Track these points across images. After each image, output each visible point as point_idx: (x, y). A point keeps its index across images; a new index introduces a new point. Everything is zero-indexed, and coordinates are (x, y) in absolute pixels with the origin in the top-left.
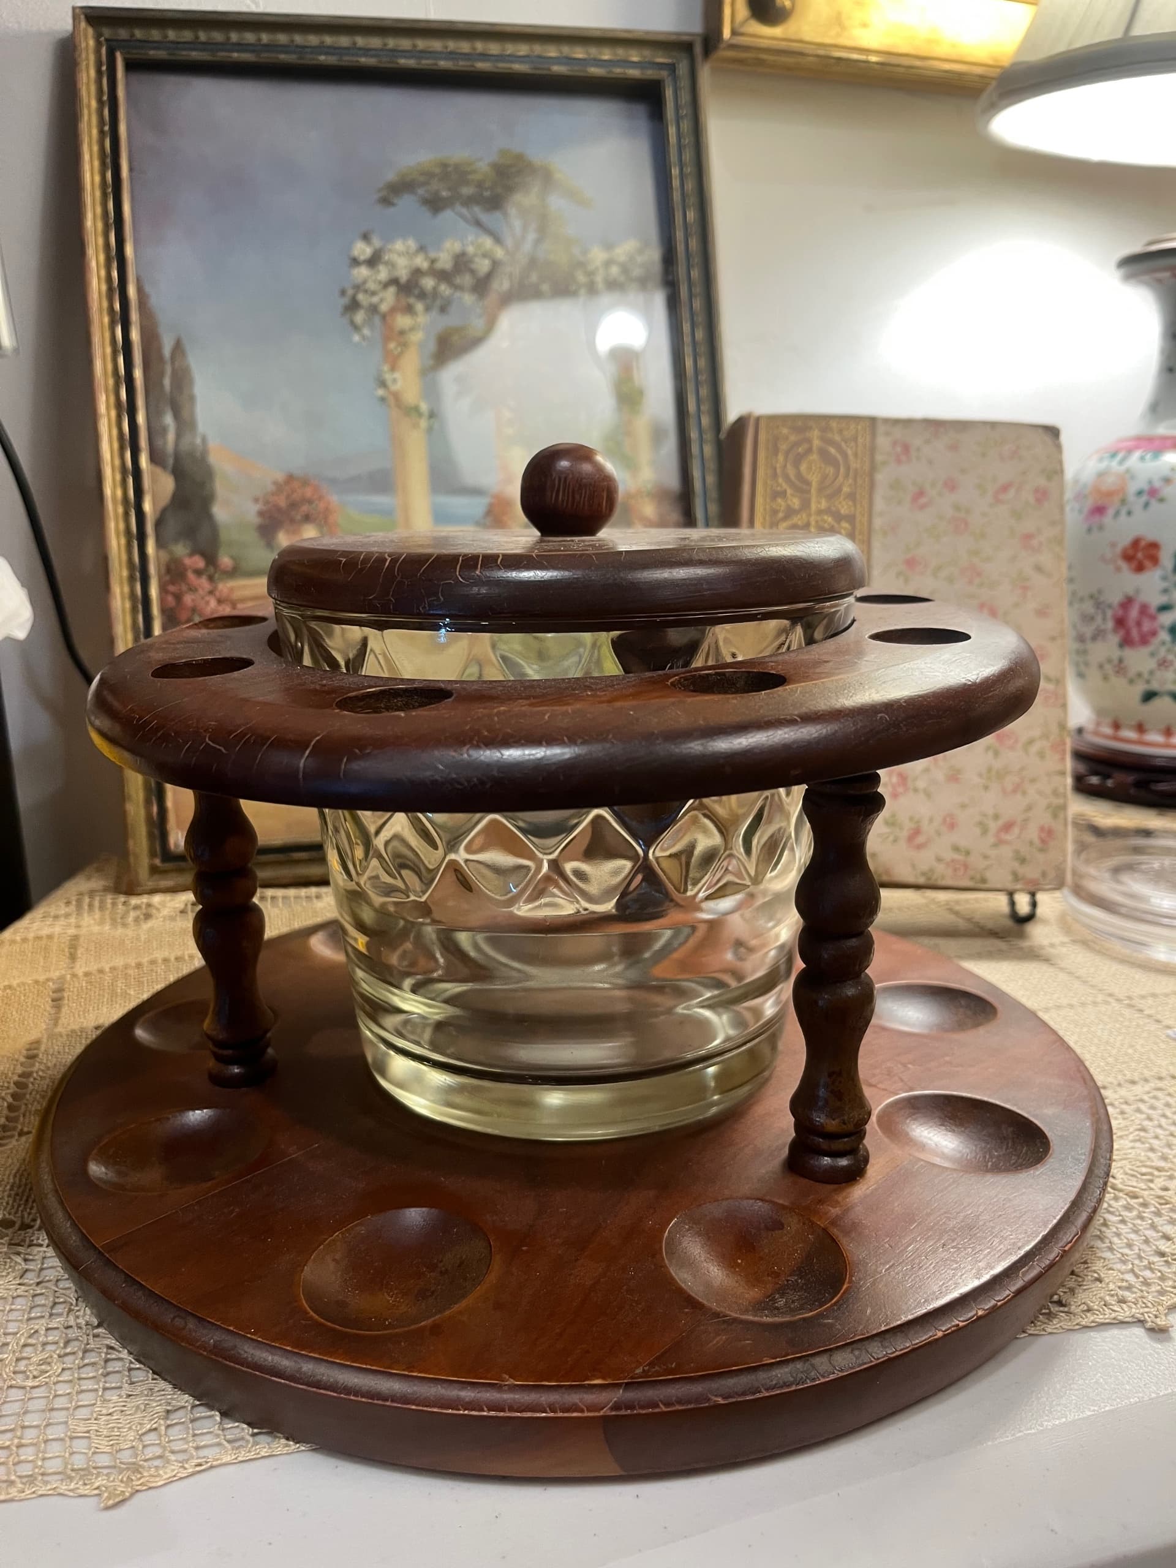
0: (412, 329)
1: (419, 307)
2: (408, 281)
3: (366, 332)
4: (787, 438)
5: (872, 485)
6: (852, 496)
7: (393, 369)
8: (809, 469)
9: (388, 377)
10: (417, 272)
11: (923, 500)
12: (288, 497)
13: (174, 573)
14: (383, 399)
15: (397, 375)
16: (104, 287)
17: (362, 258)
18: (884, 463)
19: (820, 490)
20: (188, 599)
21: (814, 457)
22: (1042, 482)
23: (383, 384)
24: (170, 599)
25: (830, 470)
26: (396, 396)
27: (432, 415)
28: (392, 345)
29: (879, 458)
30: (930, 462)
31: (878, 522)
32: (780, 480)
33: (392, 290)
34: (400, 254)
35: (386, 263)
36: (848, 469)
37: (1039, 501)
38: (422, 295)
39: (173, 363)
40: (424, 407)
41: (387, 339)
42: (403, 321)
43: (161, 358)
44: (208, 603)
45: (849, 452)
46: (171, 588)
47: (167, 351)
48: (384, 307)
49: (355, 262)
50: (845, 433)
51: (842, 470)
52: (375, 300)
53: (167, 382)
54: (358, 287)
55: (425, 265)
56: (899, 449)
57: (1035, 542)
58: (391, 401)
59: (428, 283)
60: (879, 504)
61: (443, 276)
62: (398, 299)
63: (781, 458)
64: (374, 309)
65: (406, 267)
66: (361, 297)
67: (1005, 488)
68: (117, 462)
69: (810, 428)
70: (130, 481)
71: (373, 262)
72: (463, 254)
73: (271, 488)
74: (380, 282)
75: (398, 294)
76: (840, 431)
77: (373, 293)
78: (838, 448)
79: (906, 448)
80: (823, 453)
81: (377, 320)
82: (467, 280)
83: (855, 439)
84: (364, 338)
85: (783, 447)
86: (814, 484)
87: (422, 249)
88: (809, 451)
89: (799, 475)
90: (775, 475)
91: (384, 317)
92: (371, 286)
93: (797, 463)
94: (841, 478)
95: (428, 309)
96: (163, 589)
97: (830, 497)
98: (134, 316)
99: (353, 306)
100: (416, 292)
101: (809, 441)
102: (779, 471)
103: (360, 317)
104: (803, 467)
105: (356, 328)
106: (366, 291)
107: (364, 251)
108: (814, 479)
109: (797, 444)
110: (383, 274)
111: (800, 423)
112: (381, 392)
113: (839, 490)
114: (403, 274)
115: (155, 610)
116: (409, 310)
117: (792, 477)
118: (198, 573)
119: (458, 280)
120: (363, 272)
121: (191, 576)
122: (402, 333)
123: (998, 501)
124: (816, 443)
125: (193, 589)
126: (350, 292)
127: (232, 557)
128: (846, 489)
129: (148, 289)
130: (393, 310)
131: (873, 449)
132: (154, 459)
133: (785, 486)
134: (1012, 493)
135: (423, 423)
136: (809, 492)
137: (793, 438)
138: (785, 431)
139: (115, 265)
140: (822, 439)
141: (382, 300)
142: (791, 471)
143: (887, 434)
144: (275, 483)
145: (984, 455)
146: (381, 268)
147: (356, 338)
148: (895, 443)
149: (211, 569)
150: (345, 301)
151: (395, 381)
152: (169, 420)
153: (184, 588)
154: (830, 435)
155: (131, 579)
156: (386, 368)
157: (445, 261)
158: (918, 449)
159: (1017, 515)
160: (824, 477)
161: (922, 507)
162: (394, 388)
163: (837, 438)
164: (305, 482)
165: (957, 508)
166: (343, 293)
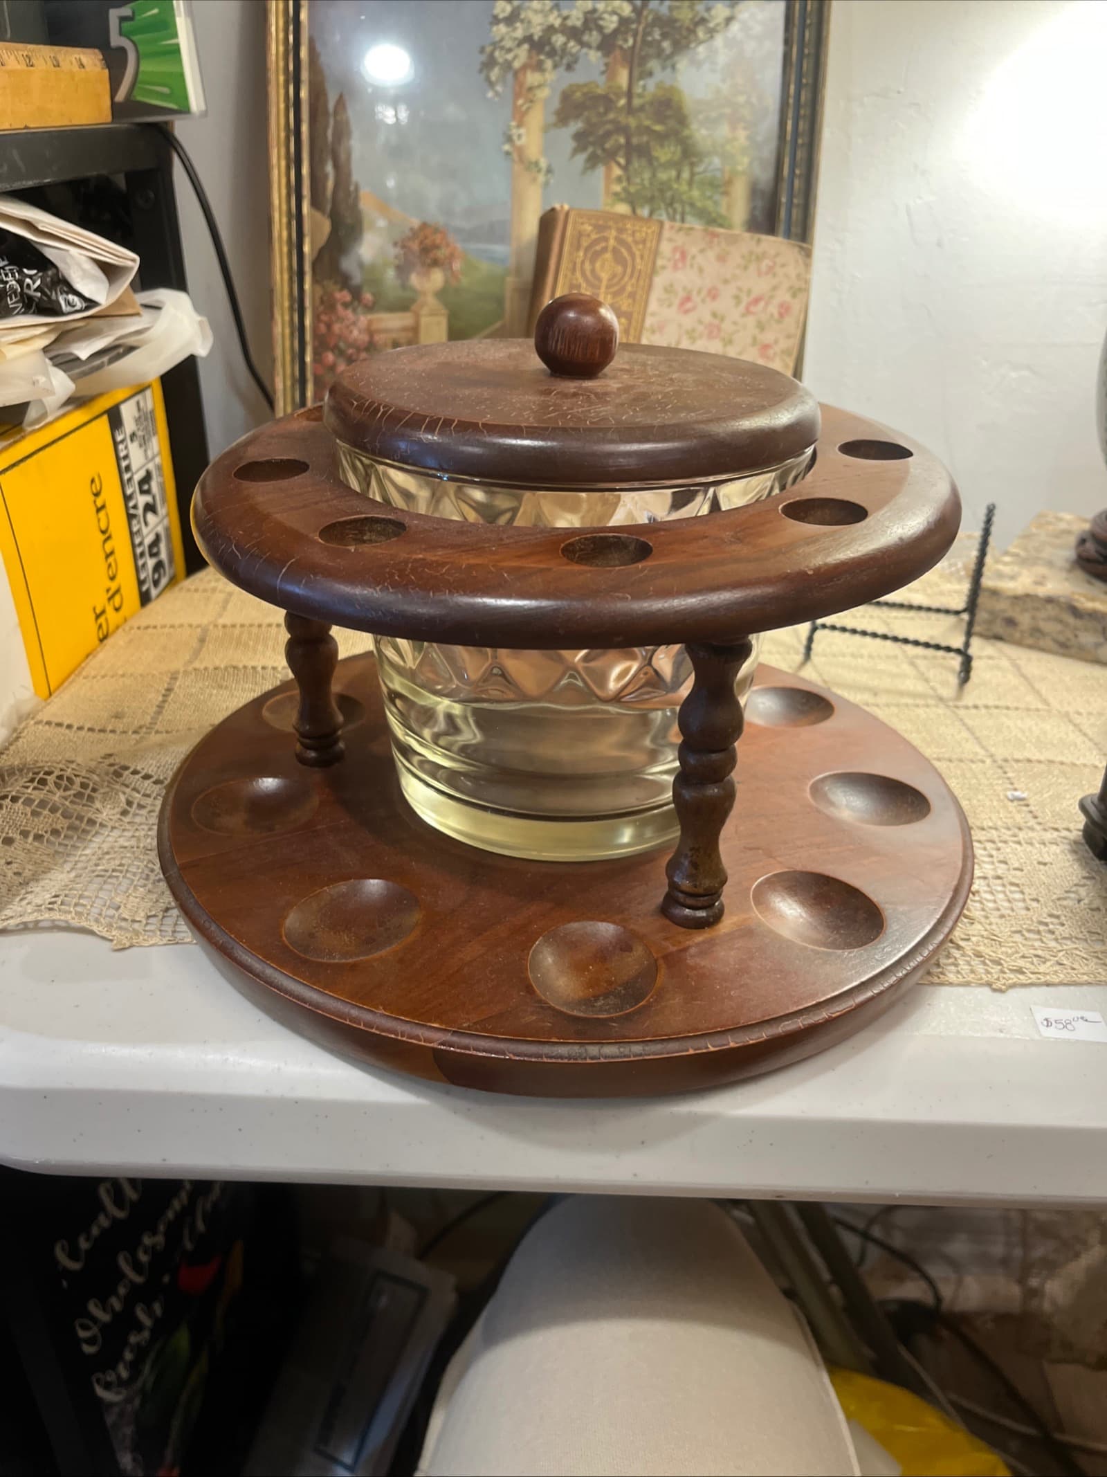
0: (539, 86)
1: (549, 64)
2: (540, 38)
3: (499, 88)
4: (589, 235)
5: (650, 286)
6: (632, 295)
7: (519, 126)
8: (602, 266)
9: (515, 132)
10: (550, 29)
11: (689, 305)
12: (421, 243)
13: (327, 305)
14: (508, 153)
15: (522, 131)
16: (281, 48)
17: (501, 16)
18: (664, 267)
19: (608, 287)
20: (337, 328)
21: (608, 256)
22: (787, 297)
23: (509, 139)
24: (323, 328)
25: (619, 269)
26: (520, 150)
27: (549, 171)
28: (520, 102)
29: (660, 262)
30: (701, 270)
31: (649, 321)
32: (578, 274)
33: (526, 46)
34: (536, 12)
35: (522, 21)
36: (634, 267)
37: (781, 315)
38: (552, 53)
39: (335, 117)
40: (543, 163)
41: (517, 96)
42: (532, 78)
43: (326, 113)
44: (351, 332)
45: (638, 253)
46: (324, 318)
47: (331, 106)
48: (517, 64)
49: (496, 20)
50: (638, 235)
51: (629, 271)
52: (510, 56)
53: (330, 133)
54: (496, 45)
55: (557, 23)
56: (678, 256)
57: (771, 352)
58: (515, 156)
59: (559, 40)
60: (653, 306)
61: (574, 33)
62: (530, 57)
63: (581, 253)
64: (508, 65)
65: (540, 24)
66: (497, 54)
67: (757, 301)
68: (284, 207)
69: (610, 228)
70: (294, 223)
71: (511, 20)
72: (594, 10)
73: (408, 233)
74: (515, 39)
75: (530, 51)
76: (634, 233)
77: (509, 50)
78: (629, 249)
79: (684, 255)
80: (615, 251)
81: (510, 76)
82: (594, 37)
83: (644, 242)
84: (497, 93)
85: (585, 243)
86: (604, 283)
87: (557, 7)
88: (605, 250)
89: (593, 271)
90: (574, 270)
91: (516, 73)
92: (508, 44)
93: (593, 262)
94: (626, 279)
95: (555, 66)
96: (316, 318)
97: (615, 294)
98: (305, 75)
99: (490, 63)
100: (547, 48)
101: (606, 239)
102: (578, 266)
103: (495, 74)
104: (598, 265)
105: (491, 84)
106: (502, 48)
107: (503, 11)
108: (605, 276)
109: (596, 242)
110: (519, 33)
111: (601, 222)
112: (507, 147)
113: (623, 289)
114: (537, 32)
115: (308, 336)
116: (539, 67)
117: (588, 273)
118: (346, 305)
119: (586, 38)
120: (502, 28)
121: (340, 308)
122: (530, 89)
123: (748, 312)
124: (612, 242)
125: (341, 319)
126: (488, 49)
127: (374, 294)
128: (629, 289)
129: (319, 48)
130: (524, 67)
131: (656, 253)
132: (315, 204)
133: (581, 280)
134: (762, 304)
135: (541, 178)
136: (599, 288)
137: (594, 236)
138: (588, 228)
139: (291, 28)
140: (616, 239)
141: (515, 57)
142: (587, 266)
143: (670, 240)
144: (411, 229)
145: (746, 268)
146: (518, 25)
147: (490, 94)
148: (675, 250)
149: (356, 303)
150: (483, 58)
151: (520, 136)
152: (329, 168)
153: (334, 318)
154: (624, 236)
155: (291, 308)
156: (514, 124)
157: (576, 19)
158: (694, 257)
159: (761, 327)
160: (614, 276)
161: (687, 312)
162: (518, 143)
163: (630, 239)
164: (436, 230)
165: (714, 315)
166: (482, 50)
